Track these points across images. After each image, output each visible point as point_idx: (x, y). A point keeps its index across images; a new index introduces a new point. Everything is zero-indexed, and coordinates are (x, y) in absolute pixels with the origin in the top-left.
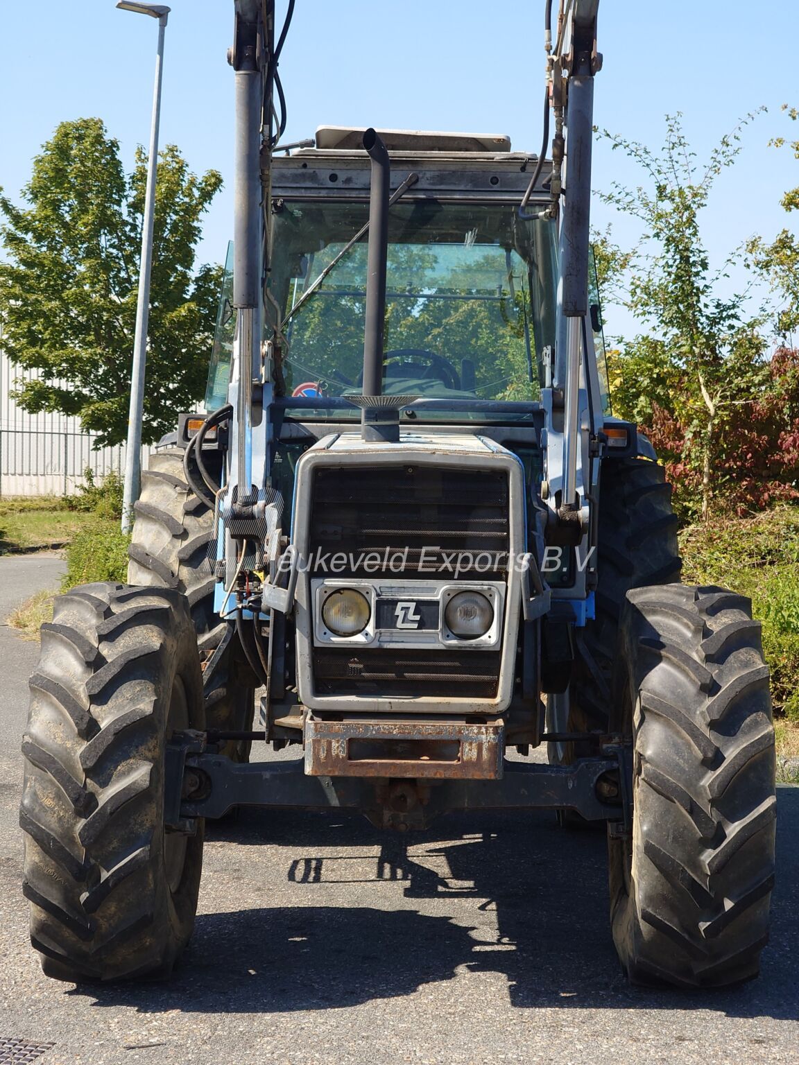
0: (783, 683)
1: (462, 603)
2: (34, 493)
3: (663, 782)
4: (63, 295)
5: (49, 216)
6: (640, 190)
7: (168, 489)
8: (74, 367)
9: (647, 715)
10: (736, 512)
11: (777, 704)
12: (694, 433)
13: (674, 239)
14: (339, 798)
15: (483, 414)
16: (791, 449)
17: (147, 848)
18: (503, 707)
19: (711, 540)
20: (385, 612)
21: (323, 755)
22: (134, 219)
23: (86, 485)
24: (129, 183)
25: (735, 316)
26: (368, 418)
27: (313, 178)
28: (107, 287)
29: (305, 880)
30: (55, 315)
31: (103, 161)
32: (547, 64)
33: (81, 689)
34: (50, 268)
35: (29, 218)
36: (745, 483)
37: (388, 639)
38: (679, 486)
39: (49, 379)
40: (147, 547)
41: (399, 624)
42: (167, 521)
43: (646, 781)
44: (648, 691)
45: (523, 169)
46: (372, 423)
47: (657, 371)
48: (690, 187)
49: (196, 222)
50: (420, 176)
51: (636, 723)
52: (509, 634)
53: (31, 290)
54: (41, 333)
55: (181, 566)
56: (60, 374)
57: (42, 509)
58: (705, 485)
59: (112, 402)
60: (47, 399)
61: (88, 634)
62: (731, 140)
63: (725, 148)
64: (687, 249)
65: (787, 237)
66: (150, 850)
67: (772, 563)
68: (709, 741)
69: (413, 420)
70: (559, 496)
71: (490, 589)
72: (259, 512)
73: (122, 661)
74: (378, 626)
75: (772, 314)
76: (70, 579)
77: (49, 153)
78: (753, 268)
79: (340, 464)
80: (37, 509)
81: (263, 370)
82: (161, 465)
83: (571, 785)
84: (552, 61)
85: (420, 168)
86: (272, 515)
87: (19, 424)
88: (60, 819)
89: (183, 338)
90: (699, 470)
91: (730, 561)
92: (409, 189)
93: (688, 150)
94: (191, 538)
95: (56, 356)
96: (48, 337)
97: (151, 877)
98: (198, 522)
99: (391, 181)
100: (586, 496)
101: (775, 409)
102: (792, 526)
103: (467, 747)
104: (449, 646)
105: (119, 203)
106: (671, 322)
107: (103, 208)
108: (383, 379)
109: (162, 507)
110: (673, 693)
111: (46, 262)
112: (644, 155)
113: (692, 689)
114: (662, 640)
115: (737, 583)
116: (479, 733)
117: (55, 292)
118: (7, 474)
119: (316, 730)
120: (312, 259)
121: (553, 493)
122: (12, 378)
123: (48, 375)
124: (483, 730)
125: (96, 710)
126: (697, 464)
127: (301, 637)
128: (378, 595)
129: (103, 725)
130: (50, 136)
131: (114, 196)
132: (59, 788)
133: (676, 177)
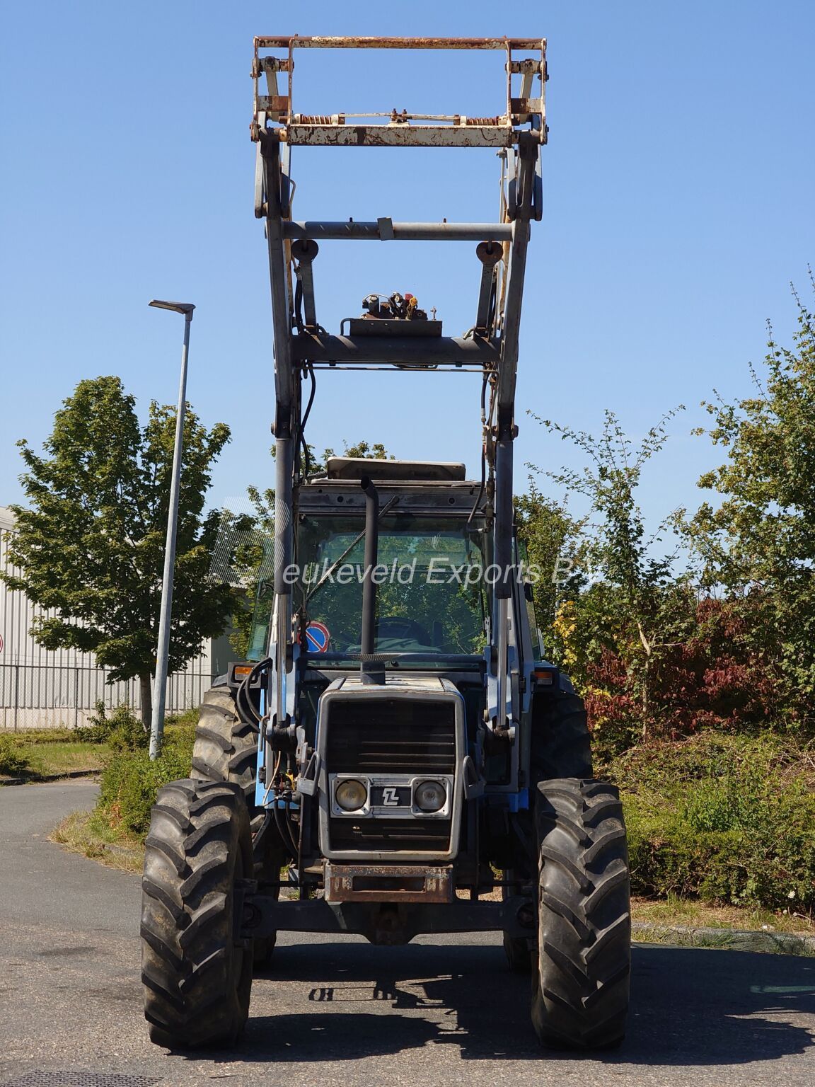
0: (698, 871)
1: (427, 789)
2: (49, 725)
3: (556, 904)
4: (82, 539)
5: (70, 466)
6: (586, 470)
7: (220, 717)
8: (90, 606)
9: (546, 861)
10: (670, 734)
11: (693, 889)
12: (635, 670)
13: (615, 512)
14: (347, 923)
15: (446, 664)
16: (712, 683)
17: (223, 949)
18: (453, 857)
19: (649, 759)
20: (377, 795)
21: (336, 888)
22: (148, 469)
23: (98, 717)
24: (144, 435)
25: (667, 574)
26: (364, 669)
27: (327, 499)
28: (122, 531)
29: (321, 999)
30: (74, 558)
31: (120, 416)
32: (483, 431)
33: (180, 847)
34: (69, 514)
35: (50, 467)
36: (678, 711)
37: (378, 812)
38: (624, 714)
39: (66, 618)
40: (205, 759)
41: (385, 803)
42: (220, 741)
43: (547, 905)
44: (547, 846)
45: (472, 493)
46: (367, 673)
47: (604, 618)
48: (626, 469)
49: (205, 471)
50: (400, 498)
51: (540, 867)
52: (456, 809)
53: (51, 535)
54: (60, 574)
55: (231, 774)
56: (77, 614)
57: (56, 741)
58: (644, 713)
59: (127, 639)
60: (65, 636)
61: (182, 811)
62: (657, 432)
63: (652, 438)
64: (626, 520)
65: (707, 509)
66: (225, 951)
67: (699, 778)
68: (585, 877)
69: (396, 668)
70: (495, 720)
71: (443, 780)
72: (291, 732)
73: (206, 828)
74: (372, 804)
75: (696, 571)
76: (105, 799)
77: (70, 408)
78: (680, 534)
79: (347, 699)
80: (51, 741)
81: (293, 634)
82: (214, 700)
83: (501, 914)
84: (485, 429)
85: (400, 492)
86: (301, 733)
87: (36, 660)
88: (167, 931)
89: (193, 578)
90: (638, 701)
91: (665, 776)
92: (393, 507)
93: (624, 438)
94: (237, 753)
95: (75, 596)
96: (67, 578)
97: (225, 969)
98: (242, 741)
99: (380, 501)
100: (514, 720)
101: (699, 650)
102: (716, 746)
103: (429, 882)
104: (418, 817)
105: (134, 454)
106: (615, 578)
107: (120, 458)
108: (375, 639)
109: (216, 731)
110: (562, 846)
111: (66, 509)
112: (589, 443)
113: (575, 844)
114: (557, 813)
115: (669, 794)
116: (437, 872)
117: (74, 536)
118: (24, 707)
119: (332, 871)
120: (324, 546)
121: (491, 718)
122: (30, 617)
123: (66, 613)
124: (440, 870)
125: (189, 860)
126: (637, 696)
127: (322, 812)
128: (372, 784)
129: (194, 870)
130: (72, 393)
131: (129, 447)
132: (166, 910)
133: (614, 463)
